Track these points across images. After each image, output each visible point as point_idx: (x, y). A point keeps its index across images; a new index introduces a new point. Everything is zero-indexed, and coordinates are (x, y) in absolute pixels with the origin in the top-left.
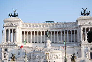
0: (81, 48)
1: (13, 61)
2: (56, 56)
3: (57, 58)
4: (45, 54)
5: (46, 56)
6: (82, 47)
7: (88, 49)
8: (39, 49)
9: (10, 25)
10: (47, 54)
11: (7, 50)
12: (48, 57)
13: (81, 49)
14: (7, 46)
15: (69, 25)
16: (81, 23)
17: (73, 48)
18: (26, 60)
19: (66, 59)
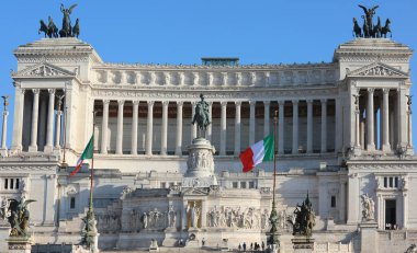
0: (347, 177)
1: (20, 234)
2: (233, 217)
3: (240, 225)
4: (186, 203)
5: (189, 215)
6: (351, 176)
7: (377, 185)
8: (164, 184)
9: (42, 73)
10: (192, 206)
11: (17, 187)
12: (199, 221)
13: (346, 184)
14: (20, 166)
15: (303, 78)
16: (351, 69)
17: (313, 180)
18: (89, 233)
19: (273, 230)
